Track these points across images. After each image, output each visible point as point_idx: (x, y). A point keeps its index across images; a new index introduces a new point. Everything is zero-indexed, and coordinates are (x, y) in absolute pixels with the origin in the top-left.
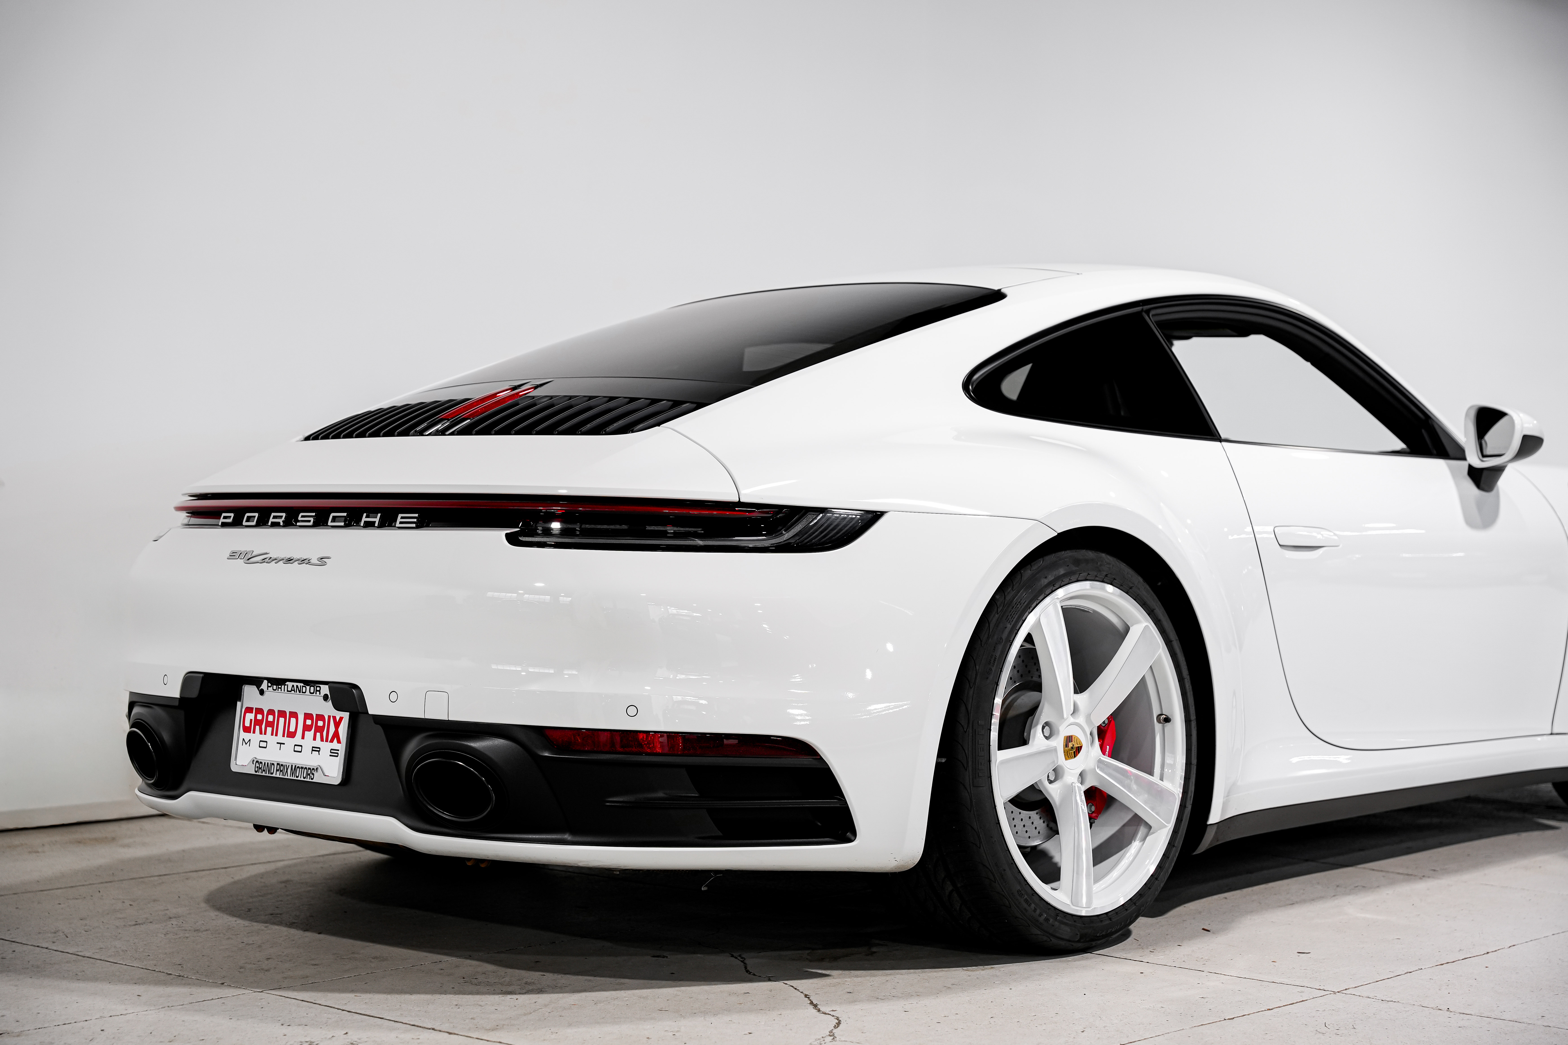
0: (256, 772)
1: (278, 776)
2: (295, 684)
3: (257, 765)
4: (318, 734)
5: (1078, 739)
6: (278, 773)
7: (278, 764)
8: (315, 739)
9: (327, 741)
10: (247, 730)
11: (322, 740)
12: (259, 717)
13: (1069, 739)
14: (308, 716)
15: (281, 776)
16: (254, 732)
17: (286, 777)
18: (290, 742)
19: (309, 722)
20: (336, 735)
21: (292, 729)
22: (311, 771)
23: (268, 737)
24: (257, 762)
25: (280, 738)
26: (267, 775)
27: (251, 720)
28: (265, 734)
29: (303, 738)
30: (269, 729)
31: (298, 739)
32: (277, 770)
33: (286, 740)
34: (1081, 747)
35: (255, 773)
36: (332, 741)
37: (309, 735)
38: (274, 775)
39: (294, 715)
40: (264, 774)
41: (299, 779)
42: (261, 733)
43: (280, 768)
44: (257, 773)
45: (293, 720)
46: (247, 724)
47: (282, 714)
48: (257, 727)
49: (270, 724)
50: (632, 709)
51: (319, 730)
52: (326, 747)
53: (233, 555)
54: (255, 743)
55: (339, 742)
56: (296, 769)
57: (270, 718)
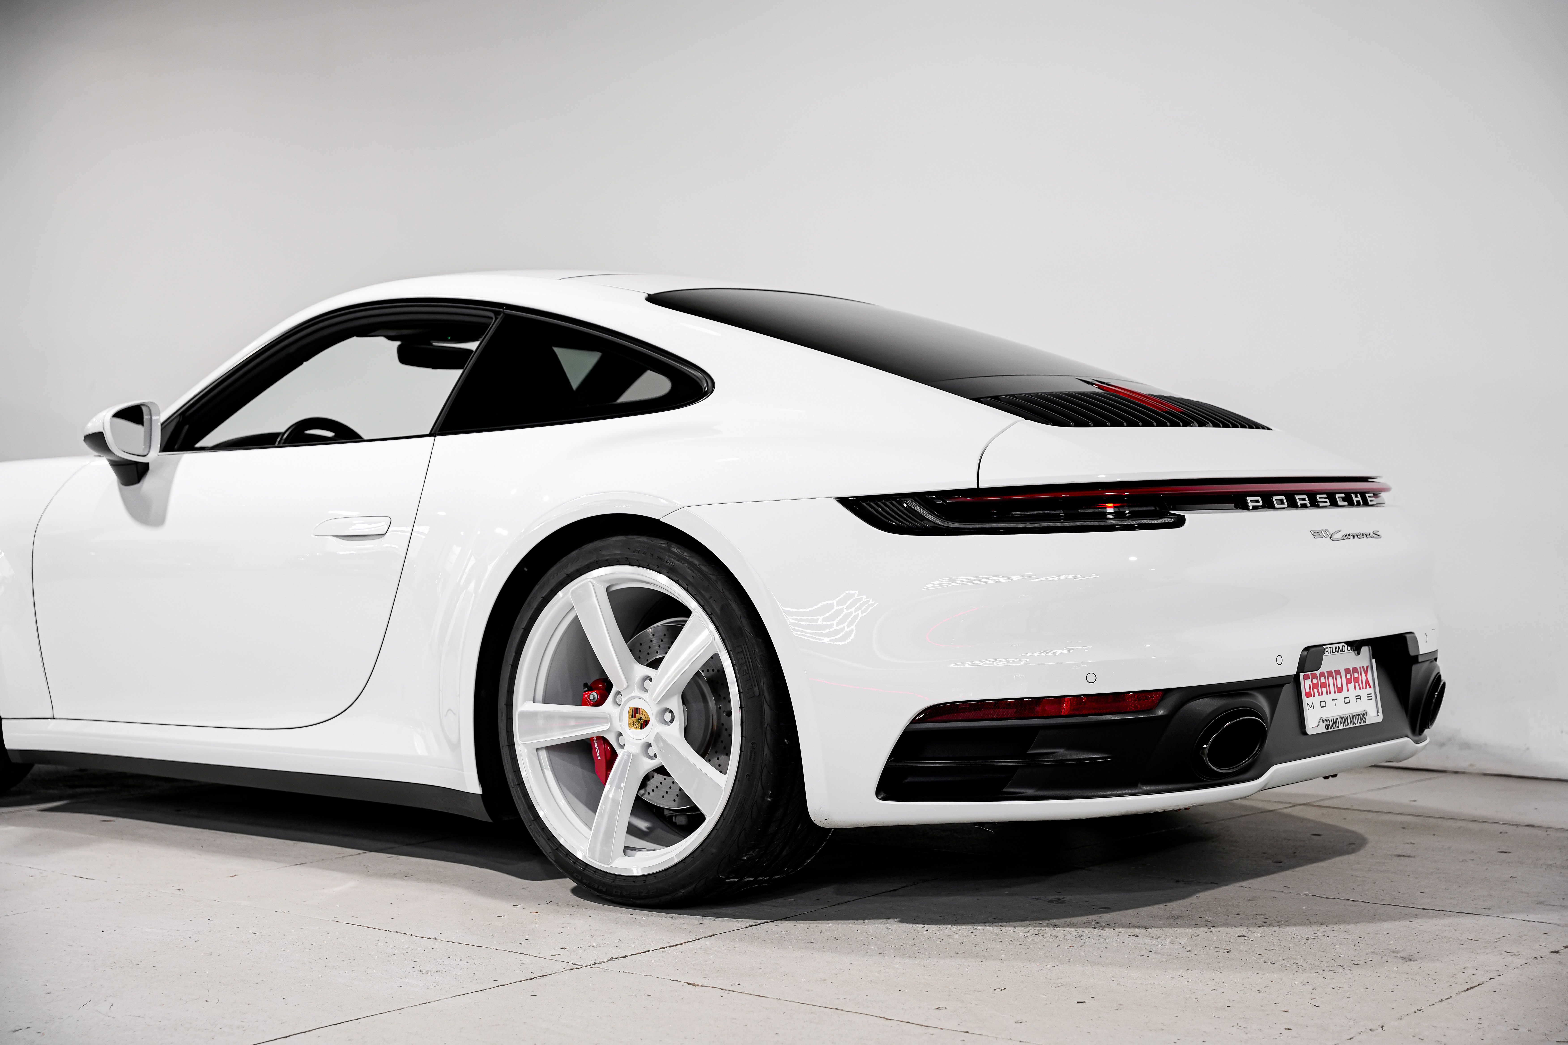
1: (1343, 728)
3: (1326, 723)
4: (1357, 684)
6: (1342, 725)
7: (1340, 717)
8: (1355, 689)
9: (1363, 689)
10: (1308, 695)
11: (1360, 689)
12: (1315, 681)
14: (1347, 671)
15: (1345, 727)
16: (1314, 696)
17: (1348, 727)
18: (1340, 697)
19: (1349, 676)
20: (1367, 682)
21: (1339, 686)
22: (1361, 716)
23: (1327, 696)
24: (1326, 720)
25: (1331, 696)
26: (1335, 729)
27: (1310, 685)
28: (1322, 695)
29: (1348, 691)
30: (1324, 689)
31: (1345, 693)
32: (1341, 723)
33: (1337, 695)
35: (1325, 731)
36: (1367, 688)
37: (1351, 686)
38: (1340, 728)
39: (1338, 672)
40: (1333, 729)
41: (1357, 725)
42: (1319, 695)
43: (1342, 720)
44: (1328, 730)
45: (1338, 677)
46: (1308, 690)
47: (1331, 674)
48: (1316, 690)
49: (1324, 685)
51: (1357, 680)
52: (1363, 693)
53: (1316, 534)
54: (1317, 705)
55: (1370, 687)
56: (1353, 717)
57: (1323, 680)
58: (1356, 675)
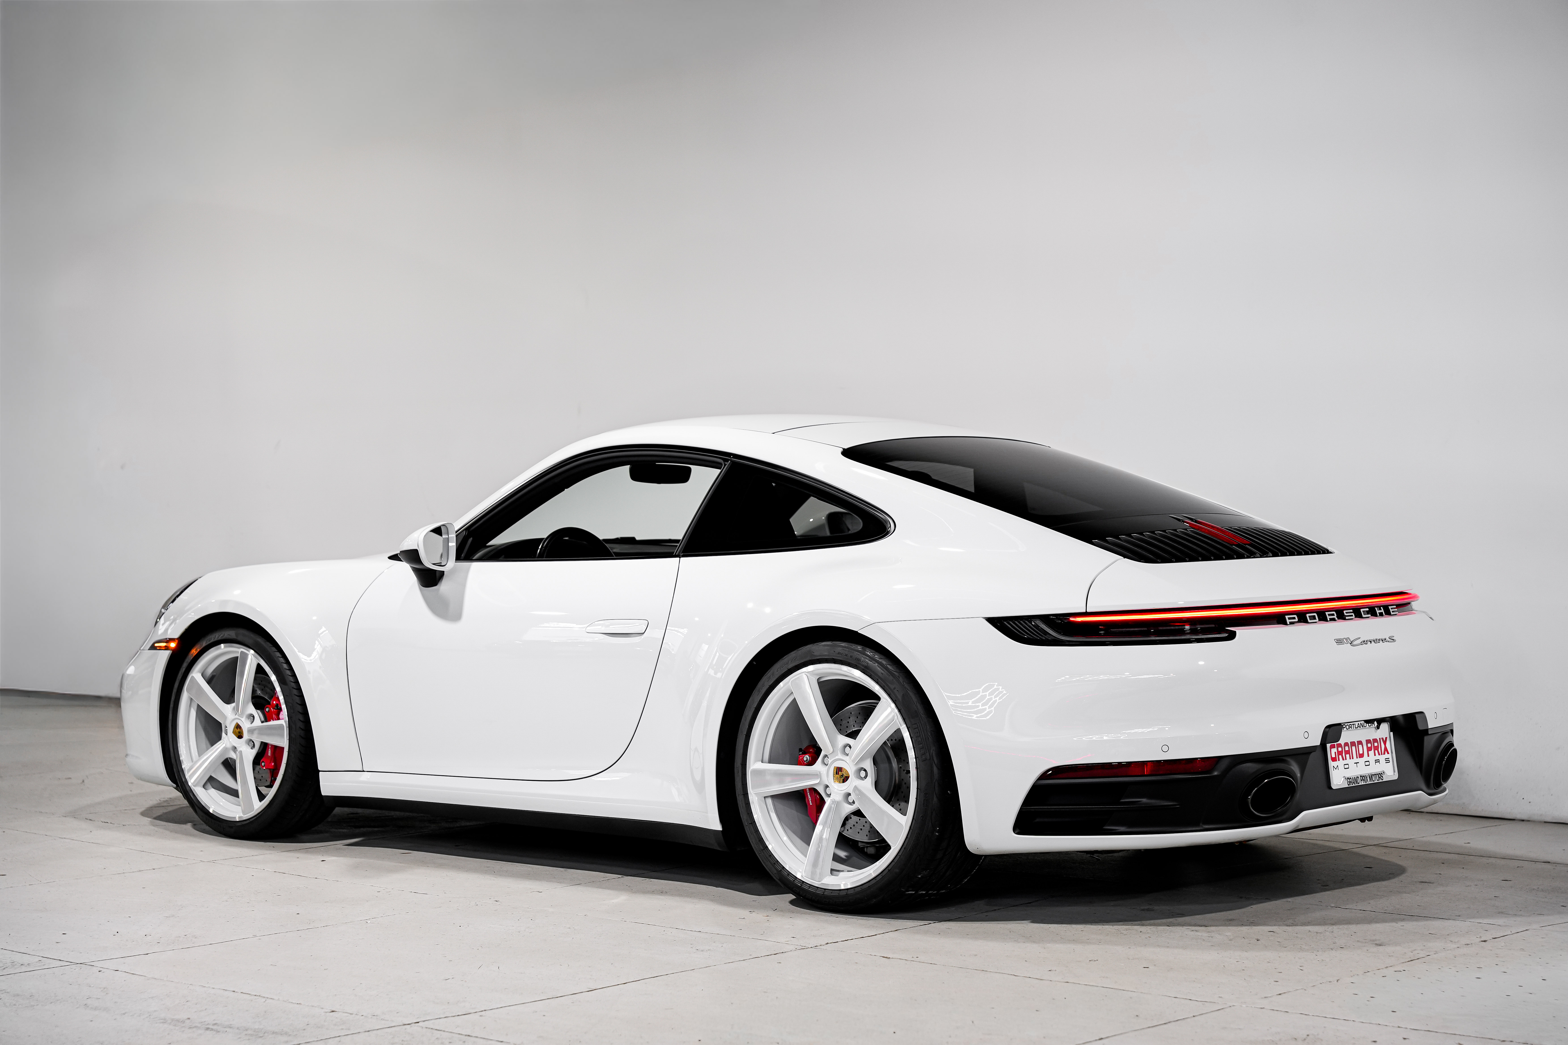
0: (1349, 785)
1: (1362, 784)
2: (1359, 723)
3: (1349, 780)
4: (1376, 751)
6: (1362, 782)
7: (1361, 776)
8: (1375, 755)
9: (1382, 754)
10: (1334, 760)
11: (1379, 755)
12: (1340, 749)
14: (1368, 741)
15: (1364, 783)
16: (1339, 760)
17: (1368, 783)
18: (1361, 761)
19: (1369, 745)
20: (1386, 749)
21: (1361, 752)
22: (1379, 775)
24: (1348, 778)
25: (1354, 760)
26: (1356, 785)
27: (1335, 752)
28: (1346, 759)
29: (1368, 756)
30: (1348, 756)
31: (1366, 758)
32: (1362, 780)
33: (1359, 760)
36: (1385, 754)
37: (1371, 753)
38: (1360, 784)
39: (1360, 743)
40: (1354, 785)
41: (1375, 782)
42: (1343, 760)
43: (1362, 778)
45: (1360, 746)
46: (1333, 756)
47: (1353, 744)
48: (1340, 756)
49: (1347, 752)
51: (1376, 748)
52: (1382, 758)
53: (1339, 642)
54: (1341, 767)
55: (1388, 753)
56: (1371, 776)
57: (1347, 748)
58: (1376, 744)
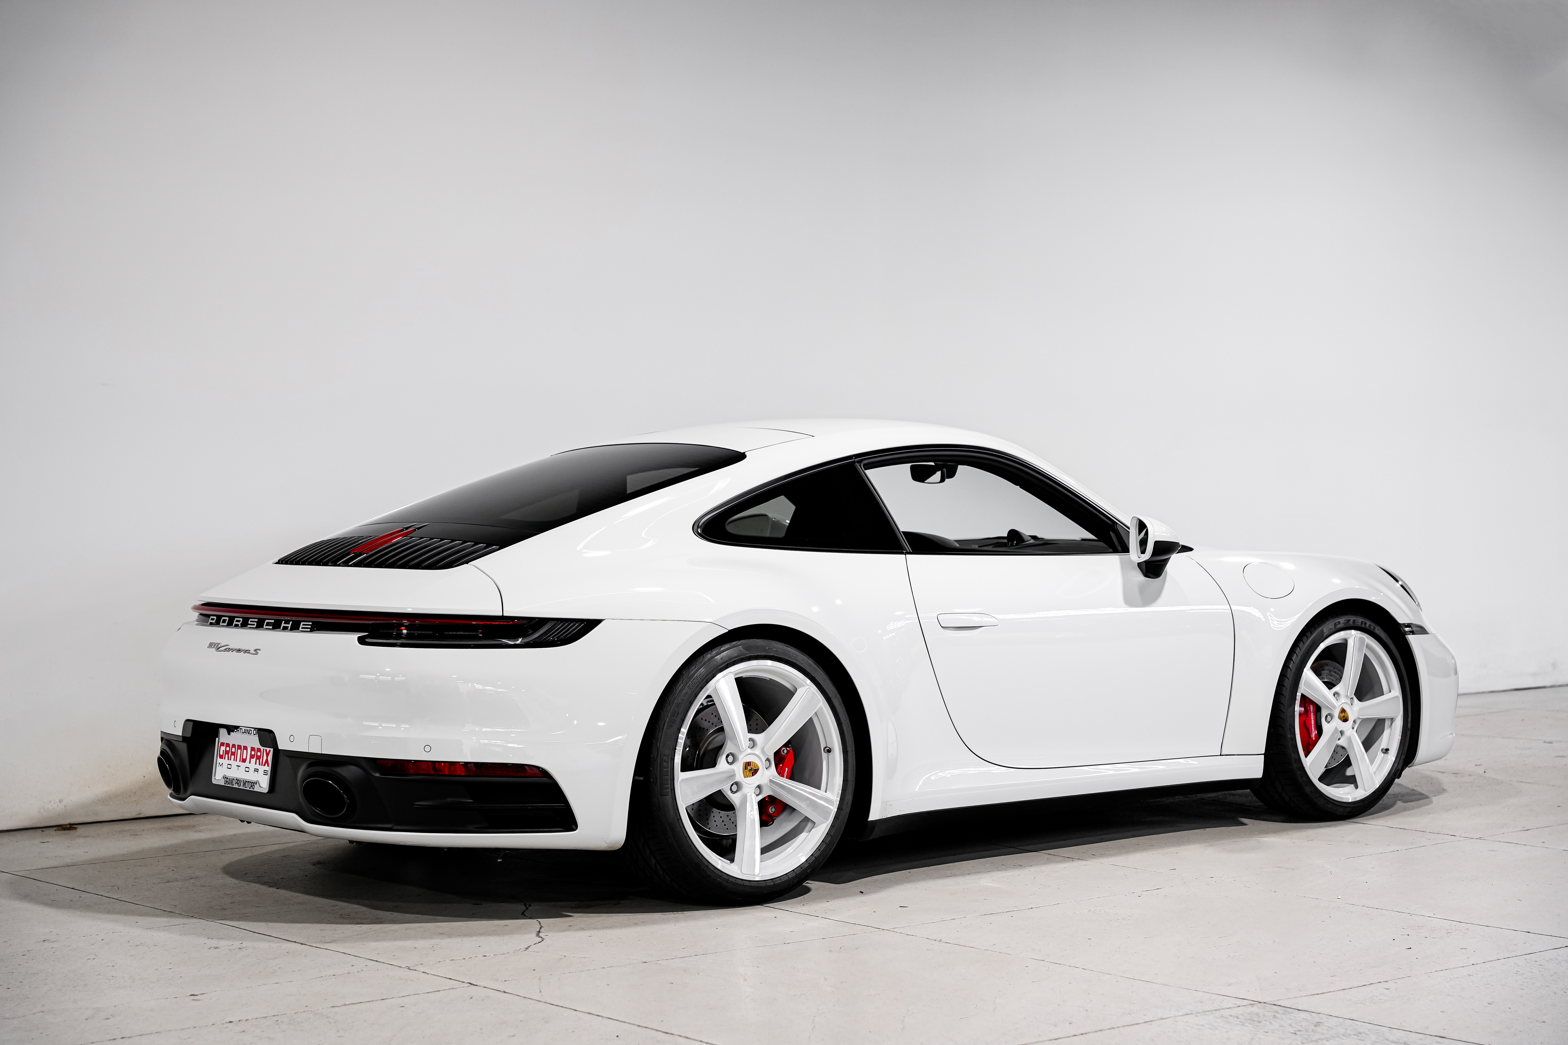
1: (236, 787)
2: (246, 728)
3: (226, 780)
4: (258, 760)
5: (755, 763)
6: (236, 785)
7: (236, 779)
8: (256, 764)
9: (262, 765)
10: (221, 757)
11: (260, 765)
12: (228, 749)
13: (748, 764)
14: (253, 749)
15: (238, 787)
16: (225, 759)
17: (240, 788)
18: (243, 765)
19: (253, 753)
20: (267, 761)
21: (244, 757)
22: (253, 784)
23: (232, 762)
24: (226, 778)
25: (238, 763)
26: (231, 786)
27: (223, 751)
28: (230, 760)
29: (250, 763)
30: (233, 757)
31: (247, 764)
32: (236, 783)
33: (241, 764)
34: (758, 769)
35: (224, 785)
36: (264, 765)
37: (253, 760)
38: (234, 786)
39: (245, 748)
40: (229, 785)
41: (247, 789)
42: (228, 759)
43: (237, 781)
44: (226, 785)
45: (245, 751)
46: (221, 753)
47: (239, 747)
48: (227, 755)
49: (233, 754)
50: (428, 747)
51: (258, 758)
52: (262, 769)
53: (211, 645)
54: (225, 765)
55: (268, 766)
56: (246, 782)
57: (233, 750)
58: (259, 754)
